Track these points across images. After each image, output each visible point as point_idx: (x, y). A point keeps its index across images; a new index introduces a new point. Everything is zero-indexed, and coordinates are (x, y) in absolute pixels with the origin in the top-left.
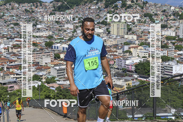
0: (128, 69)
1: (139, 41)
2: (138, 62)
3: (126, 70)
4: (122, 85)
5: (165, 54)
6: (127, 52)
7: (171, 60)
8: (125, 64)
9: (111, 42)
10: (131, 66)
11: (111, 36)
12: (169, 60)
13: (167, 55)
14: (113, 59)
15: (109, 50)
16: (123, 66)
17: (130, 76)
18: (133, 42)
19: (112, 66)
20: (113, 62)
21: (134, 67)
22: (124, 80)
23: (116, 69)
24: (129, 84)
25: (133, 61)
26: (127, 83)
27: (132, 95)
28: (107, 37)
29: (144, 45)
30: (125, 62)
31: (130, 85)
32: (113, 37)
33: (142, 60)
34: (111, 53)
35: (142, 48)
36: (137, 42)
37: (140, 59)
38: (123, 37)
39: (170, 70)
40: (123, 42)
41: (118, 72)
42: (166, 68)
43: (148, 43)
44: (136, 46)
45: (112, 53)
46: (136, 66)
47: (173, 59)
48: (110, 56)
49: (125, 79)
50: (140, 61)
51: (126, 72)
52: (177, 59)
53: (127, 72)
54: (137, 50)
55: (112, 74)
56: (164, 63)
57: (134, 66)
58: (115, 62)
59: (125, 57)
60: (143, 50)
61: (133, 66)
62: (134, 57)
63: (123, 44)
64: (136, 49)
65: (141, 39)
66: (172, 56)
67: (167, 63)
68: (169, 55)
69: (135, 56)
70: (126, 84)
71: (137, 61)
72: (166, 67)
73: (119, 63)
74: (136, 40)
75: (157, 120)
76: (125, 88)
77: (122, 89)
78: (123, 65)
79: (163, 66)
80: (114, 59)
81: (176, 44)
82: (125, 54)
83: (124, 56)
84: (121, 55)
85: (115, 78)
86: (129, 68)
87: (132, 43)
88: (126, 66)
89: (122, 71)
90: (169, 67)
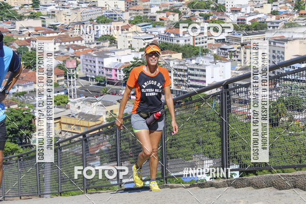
0: (109, 78)
1: (130, 14)
2: (132, 62)
3: (104, 80)
4: (97, 114)
5: (189, 40)
6: (104, 38)
7: (203, 55)
8: (103, 68)
9: (68, 18)
10: (116, 70)
11: (66, 4)
12: (197, 54)
13: (194, 44)
14: (73, 57)
15: (63, 35)
16: (97, 72)
17: (113, 94)
18: (117, 17)
19: (73, 71)
20: (75, 64)
21: (122, 74)
22: (100, 103)
23: (81, 78)
24: (112, 111)
25: (120, 61)
26: (109, 109)
27: (116, 136)
28: (57, 5)
29: (141, 22)
30: (103, 63)
31: (115, 114)
32: (72, 4)
33: (140, 57)
34: (67, 43)
35: (139, 29)
36: (126, 16)
37: (134, 55)
38: (94, 4)
39: (201, 76)
40: (94, 17)
41: (87, 86)
42: (191, 72)
43: (151, 17)
44: (125, 24)
45: (72, 43)
46: (127, 69)
47: (205, 51)
48: (66, 50)
49: (103, 102)
50: (135, 59)
51: (104, 85)
52: (215, 52)
53: (108, 86)
54: (128, 35)
55: (74, 91)
56: (188, 61)
57: (122, 72)
58: (78, 64)
59: (100, 50)
60: (140, 35)
61: (120, 71)
62: (121, 50)
63: (95, 21)
64: (126, 31)
65: (134, 8)
66: (204, 44)
67: (194, 62)
68: (197, 44)
69: (123, 48)
70: (107, 112)
71: (128, 58)
72: (192, 69)
73: (87, 65)
74: (123, 12)
75: (170, 184)
76: (105, 121)
77: (98, 123)
78: (97, 70)
79: (186, 68)
80: (77, 57)
81: (210, 19)
82: (101, 45)
83: (99, 48)
84: (92, 46)
85: (81, 100)
86: (111, 75)
87: (116, 19)
88: (105, 71)
89: (95, 82)
90: (198, 70)
